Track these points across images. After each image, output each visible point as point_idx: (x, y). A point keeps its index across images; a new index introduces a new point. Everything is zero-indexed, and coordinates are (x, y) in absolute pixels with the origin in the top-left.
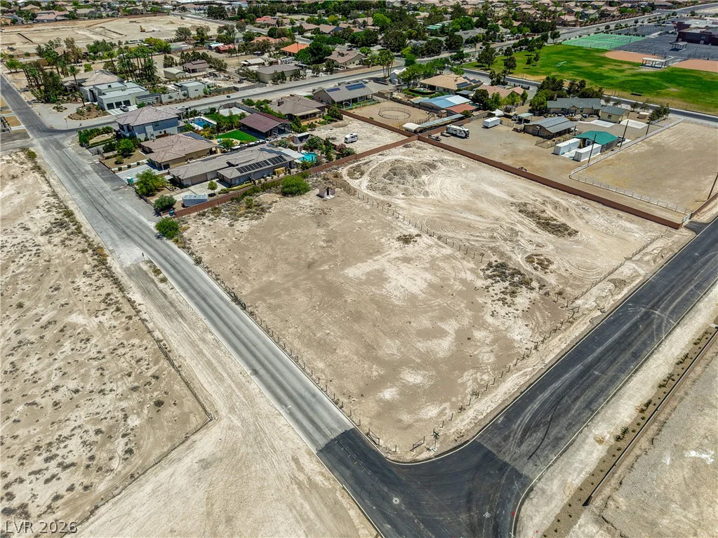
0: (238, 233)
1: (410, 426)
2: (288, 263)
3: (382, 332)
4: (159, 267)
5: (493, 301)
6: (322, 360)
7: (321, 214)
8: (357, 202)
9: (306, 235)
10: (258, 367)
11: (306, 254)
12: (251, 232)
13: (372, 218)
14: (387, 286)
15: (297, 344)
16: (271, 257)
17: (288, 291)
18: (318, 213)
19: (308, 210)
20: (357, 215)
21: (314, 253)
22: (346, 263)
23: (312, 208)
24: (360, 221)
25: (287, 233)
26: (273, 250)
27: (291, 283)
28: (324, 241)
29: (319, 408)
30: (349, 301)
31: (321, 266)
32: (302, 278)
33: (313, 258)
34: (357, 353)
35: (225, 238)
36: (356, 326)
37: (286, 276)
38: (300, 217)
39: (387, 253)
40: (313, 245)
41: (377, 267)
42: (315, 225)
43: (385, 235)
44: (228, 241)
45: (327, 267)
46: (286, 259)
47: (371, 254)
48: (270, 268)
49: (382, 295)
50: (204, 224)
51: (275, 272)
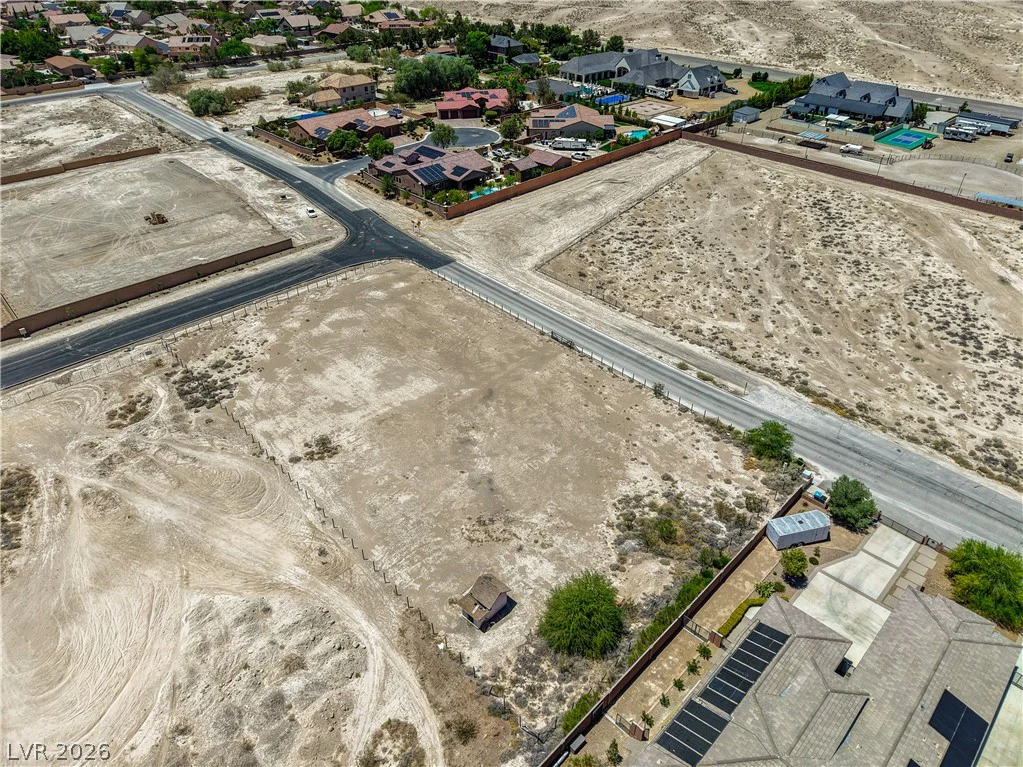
0: (643, 459)
1: (389, 271)
2: (523, 397)
3: (398, 323)
4: (709, 384)
5: (251, 356)
6: (459, 301)
7: (492, 521)
8: (402, 578)
9: (510, 453)
10: (514, 296)
11: (500, 414)
12: (619, 463)
13: (374, 510)
14: (379, 367)
15: (485, 311)
16: (553, 407)
17: (510, 358)
18: (499, 525)
19: (522, 533)
20: (408, 519)
21: (487, 416)
22: (435, 399)
23: (514, 543)
24: (403, 498)
25: (547, 460)
26: (557, 422)
27: (509, 368)
28: (474, 443)
29: (457, 277)
30: (432, 349)
31: (474, 395)
32: (497, 376)
33: (488, 406)
34: (425, 306)
35: (655, 445)
36: (424, 325)
37: (519, 378)
38: (536, 507)
39: (366, 419)
40: (491, 433)
41: (387, 394)
42: (498, 482)
43: (360, 459)
44: (644, 439)
45: (464, 392)
46: (528, 404)
47: (393, 416)
48: (547, 389)
49: (389, 356)
50: (728, 482)
51: (536, 383)
